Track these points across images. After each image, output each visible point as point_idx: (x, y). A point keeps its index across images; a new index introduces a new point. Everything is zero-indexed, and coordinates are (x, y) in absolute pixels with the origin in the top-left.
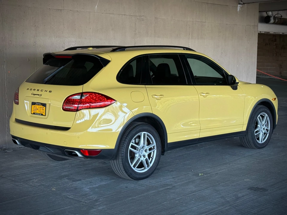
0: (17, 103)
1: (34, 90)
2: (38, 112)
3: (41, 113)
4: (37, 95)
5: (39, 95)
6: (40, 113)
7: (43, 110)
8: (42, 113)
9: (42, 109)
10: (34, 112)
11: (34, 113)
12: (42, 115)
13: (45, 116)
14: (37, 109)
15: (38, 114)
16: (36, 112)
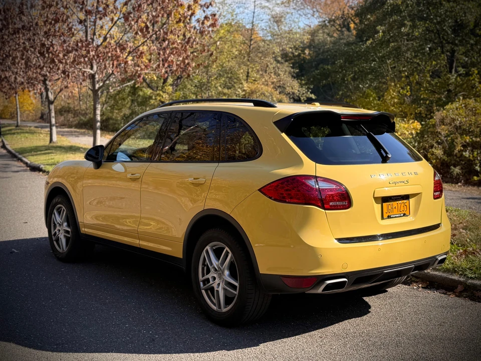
3: (402, 212)
6: (399, 213)
7: (405, 207)
8: (404, 212)
9: (403, 205)
10: (388, 214)
11: (389, 217)
12: (404, 215)
13: (409, 215)
14: (395, 208)
15: (397, 216)
16: (394, 213)
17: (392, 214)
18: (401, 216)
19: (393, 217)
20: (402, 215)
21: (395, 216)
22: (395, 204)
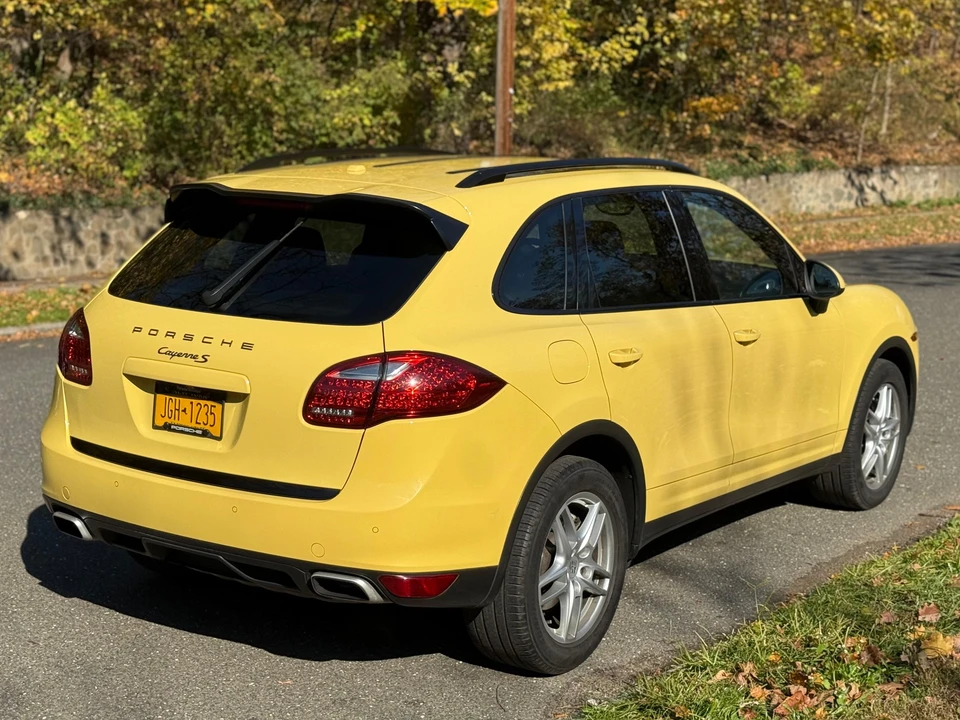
0: (86, 380)
1: (171, 334)
2: (184, 420)
3: (202, 426)
4: (187, 355)
5: (194, 357)
6: (194, 425)
7: (211, 417)
8: (207, 427)
9: (204, 410)
10: (166, 420)
11: (167, 427)
12: (205, 434)
13: (219, 439)
14: (184, 411)
15: (187, 430)
16: (179, 423)
17: (176, 422)
18: (195, 434)
19: (174, 430)
20: (200, 432)
21: (181, 428)
22: (185, 402)
